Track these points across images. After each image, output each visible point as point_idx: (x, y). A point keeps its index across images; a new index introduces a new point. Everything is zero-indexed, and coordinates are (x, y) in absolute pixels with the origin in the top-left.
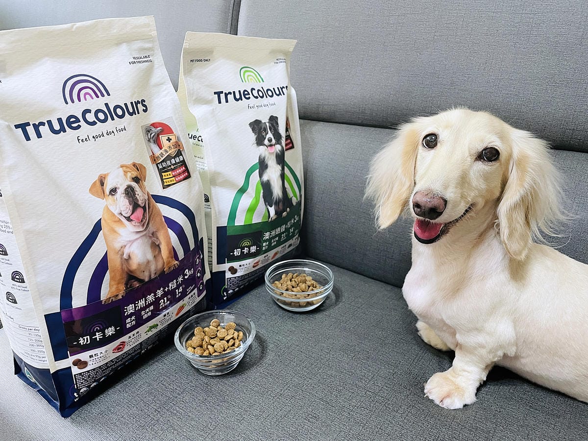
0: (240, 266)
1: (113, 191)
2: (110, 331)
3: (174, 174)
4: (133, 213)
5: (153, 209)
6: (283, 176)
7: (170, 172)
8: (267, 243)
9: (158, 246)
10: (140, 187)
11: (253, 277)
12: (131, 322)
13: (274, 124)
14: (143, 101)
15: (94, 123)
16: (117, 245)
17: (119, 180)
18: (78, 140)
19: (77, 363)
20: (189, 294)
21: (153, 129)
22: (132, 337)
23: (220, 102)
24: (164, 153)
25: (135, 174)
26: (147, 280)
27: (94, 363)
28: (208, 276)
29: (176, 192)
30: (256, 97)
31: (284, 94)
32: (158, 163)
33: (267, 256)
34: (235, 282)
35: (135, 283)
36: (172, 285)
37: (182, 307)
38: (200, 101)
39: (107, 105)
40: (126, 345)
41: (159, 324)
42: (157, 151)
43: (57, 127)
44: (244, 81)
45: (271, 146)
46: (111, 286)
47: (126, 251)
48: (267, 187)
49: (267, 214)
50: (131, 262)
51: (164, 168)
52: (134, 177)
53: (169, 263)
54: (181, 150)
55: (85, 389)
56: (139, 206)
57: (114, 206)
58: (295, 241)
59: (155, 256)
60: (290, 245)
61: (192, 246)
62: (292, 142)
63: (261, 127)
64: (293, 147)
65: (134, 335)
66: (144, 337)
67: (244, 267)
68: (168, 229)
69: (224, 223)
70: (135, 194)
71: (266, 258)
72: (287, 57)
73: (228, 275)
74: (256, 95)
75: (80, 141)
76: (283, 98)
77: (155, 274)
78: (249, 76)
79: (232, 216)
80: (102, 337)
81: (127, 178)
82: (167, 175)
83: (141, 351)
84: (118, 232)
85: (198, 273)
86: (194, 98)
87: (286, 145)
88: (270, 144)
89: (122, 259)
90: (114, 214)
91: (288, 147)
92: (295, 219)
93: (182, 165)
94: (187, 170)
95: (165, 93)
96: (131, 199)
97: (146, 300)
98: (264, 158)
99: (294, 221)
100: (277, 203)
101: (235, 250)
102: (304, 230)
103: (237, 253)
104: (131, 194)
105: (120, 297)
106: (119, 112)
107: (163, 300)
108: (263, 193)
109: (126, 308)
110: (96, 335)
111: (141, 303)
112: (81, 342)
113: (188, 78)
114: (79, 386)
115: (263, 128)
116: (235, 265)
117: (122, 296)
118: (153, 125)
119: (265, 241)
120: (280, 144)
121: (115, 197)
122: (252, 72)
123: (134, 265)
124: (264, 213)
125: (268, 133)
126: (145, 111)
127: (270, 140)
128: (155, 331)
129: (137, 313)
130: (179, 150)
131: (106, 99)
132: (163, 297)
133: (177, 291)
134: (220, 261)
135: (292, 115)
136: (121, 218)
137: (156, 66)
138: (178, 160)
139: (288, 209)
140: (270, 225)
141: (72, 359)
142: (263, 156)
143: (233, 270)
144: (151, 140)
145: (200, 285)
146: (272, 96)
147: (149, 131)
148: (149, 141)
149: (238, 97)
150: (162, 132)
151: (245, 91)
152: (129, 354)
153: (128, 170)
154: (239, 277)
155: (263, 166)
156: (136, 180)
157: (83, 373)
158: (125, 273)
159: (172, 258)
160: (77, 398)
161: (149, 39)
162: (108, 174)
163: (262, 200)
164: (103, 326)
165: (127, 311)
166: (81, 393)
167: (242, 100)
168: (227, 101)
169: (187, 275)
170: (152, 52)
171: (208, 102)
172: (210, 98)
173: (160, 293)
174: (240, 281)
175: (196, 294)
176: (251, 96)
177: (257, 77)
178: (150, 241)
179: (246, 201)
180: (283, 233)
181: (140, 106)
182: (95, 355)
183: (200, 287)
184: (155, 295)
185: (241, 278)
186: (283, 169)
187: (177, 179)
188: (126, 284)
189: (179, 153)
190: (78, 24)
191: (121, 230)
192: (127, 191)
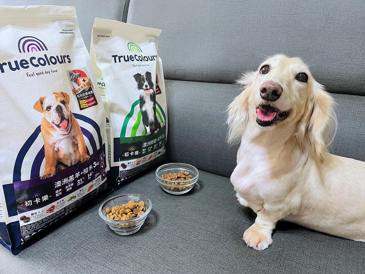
0: (129, 163)
1: (49, 108)
2: (45, 198)
3: (87, 101)
4: (61, 122)
5: (74, 122)
6: (154, 109)
7: (85, 100)
8: (145, 150)
9: (77, 145)
10: (66, 107)
11: (137, 171)
12: (59, 193)
13: (149, 77)
14: (68, 56)
15: (37, 66)
16: (51, 142)
17: (52, 101)
18: (27, 75)
19: (23, 218)
20: (96, 178)
21: (74, 74)
22: (59, 203)
23: (115, 62)
24: (81, 89)
25: (62, 99)
26: (69, 165)
27: (34, 219)
28: (108, 169)
29: (88, 113)
30: (138, 60)
31: (155, 60)
32: (78, 94)
33: (145, 158)
34: (125, 174)
35: (62, 167)
36: (85, 171)
37: (91, 187)
38: (104, 60)
39: (45, 56)
40: (55, 208)
41: (77, 196)
42: (77, 87)
43: (14, 66)
44: (130, 50)
45: (147, 89)
46: (46, 168)
47: (56, 146)
48: (145, 114)
49: (145, 131)
50: (59, 153)
51: (81, 97)
52: (62, 100)
53: (83, 156)
54: (92, 87)
55: (28, 236)
56: (65, 118)
57: (49, 118)
58: (162, 150)
59: (74, 151)
60: (159, 153)
61: (98, 148)
62: (159, 90)
63: (141, 78)
64: (160, 93)
65: (60, 202)
66: (67, 204)
67: (131, 164)
68: (84, 135)
69: (118, 135)
70: (62, 111)
71: (145, 159)
72: (156, 39)
73: (121, 169)
74: (138, 59)
75: (28, 76)
76: (154, 62)
77: (75, 162)
78: (133, 48)
79: (123, 131)
80: (40, 201)
81: (57, 100)
82: (83, 102)
83: (65, 213)
84: (52, 134)
85: (102, 166)
86: (100, 58)
87: (156, 91)
88: (146, 88)
89: (53, 150)
90: (49, 122)
91: (157, 92)
92: (162, 136)
93: (92, 96)
94: (95, 100)
95: (82, 52)
96: (60, 114)
97: (68, 179)
98: (143, 97)
99: (162, 137)
100: (151, 125)
101: (125, 153)
102: (168, 144)
103: (126, 154)
104: (60, 111)
105: (52, 175)
106: (53, 60)
107: (79, 180)
108: (143, 118)
109: (56, 183)
110: (36, 200)
111: (66, 181)
112: (26, 204)
113: (96, 46)
114: (24, 234)
115: (142, 79)
116: (125, 162)
117: (54, 175)
118: (74, 71)
119: (144, 148)
120: (153, 89)
121: (50, 112)
122: (135, 46)
123: (61, 155)
124: (143, 130)
125: (145, 82)
126: (69, 62)
127: (146, 86)
128: (74, 200)
129: (63, 187)
130: (90, 87)
131: (45, 52)
132: (79, 178)
133: (88, 175)
134: (116, 160)
135: (160, 73)
136: (53, 125)
137: (76, 36)
138: (89, 93)
139: (158, 129)
140: (147, 138)
141: (20, 215)
142: (142, 95)
143: (124, 166)
144: (73, 80)
145: (103, 173)
146: (147, 61)
147: (72, 75)
148: (72, 80)
149: (126, 59)
150: (80, 76)
151: (131, 56)
152: (57, 215)
153: (58, 96)
154: (127, 170)
155: (142, 101)
156: (63, 102)
157: (27, 225)
158: (56, 160)
159: (85, 153)
160: (23, 242)
161: (73, 20)
162: (45, 97)
163: (142, 122)
164: (40, 194)
165: (56, 185)
166: (26, 239)
167: (129, 61)
168: (120, 61)
169: (95, 165)
170: (74, 28)
171: (108, 61)
172: (110, 59)
173: (77, 175)
174: (128, 173)
175: (101, 178)
176: (135, 59)
177: (138, 49)
178: (72, 141)
179: (132, 122)
180: (155, 144)
181: (66, 58)
182: (35, 213)
183: (103, 174)
184: (75, 176)
185: (129, 171)
186: (154, 105)
187: (89, 105)
188: (56, 167)
189: (90, 89)
190: (29, 7)
191: (53, 133)
192: (58, 108)
